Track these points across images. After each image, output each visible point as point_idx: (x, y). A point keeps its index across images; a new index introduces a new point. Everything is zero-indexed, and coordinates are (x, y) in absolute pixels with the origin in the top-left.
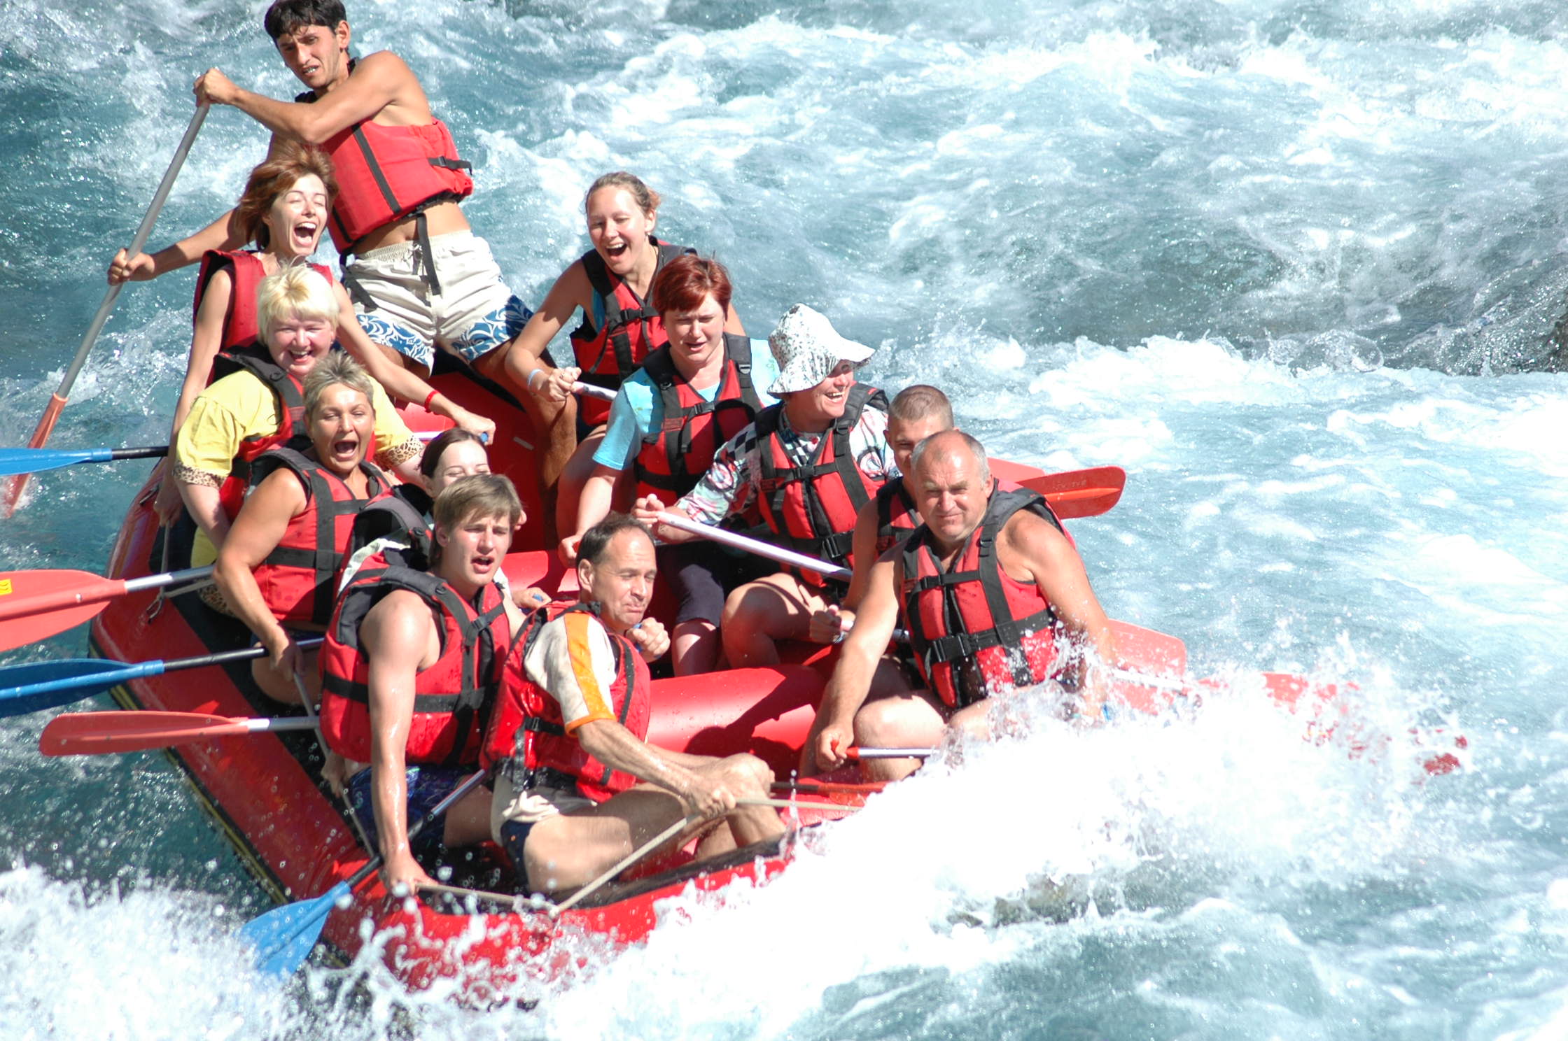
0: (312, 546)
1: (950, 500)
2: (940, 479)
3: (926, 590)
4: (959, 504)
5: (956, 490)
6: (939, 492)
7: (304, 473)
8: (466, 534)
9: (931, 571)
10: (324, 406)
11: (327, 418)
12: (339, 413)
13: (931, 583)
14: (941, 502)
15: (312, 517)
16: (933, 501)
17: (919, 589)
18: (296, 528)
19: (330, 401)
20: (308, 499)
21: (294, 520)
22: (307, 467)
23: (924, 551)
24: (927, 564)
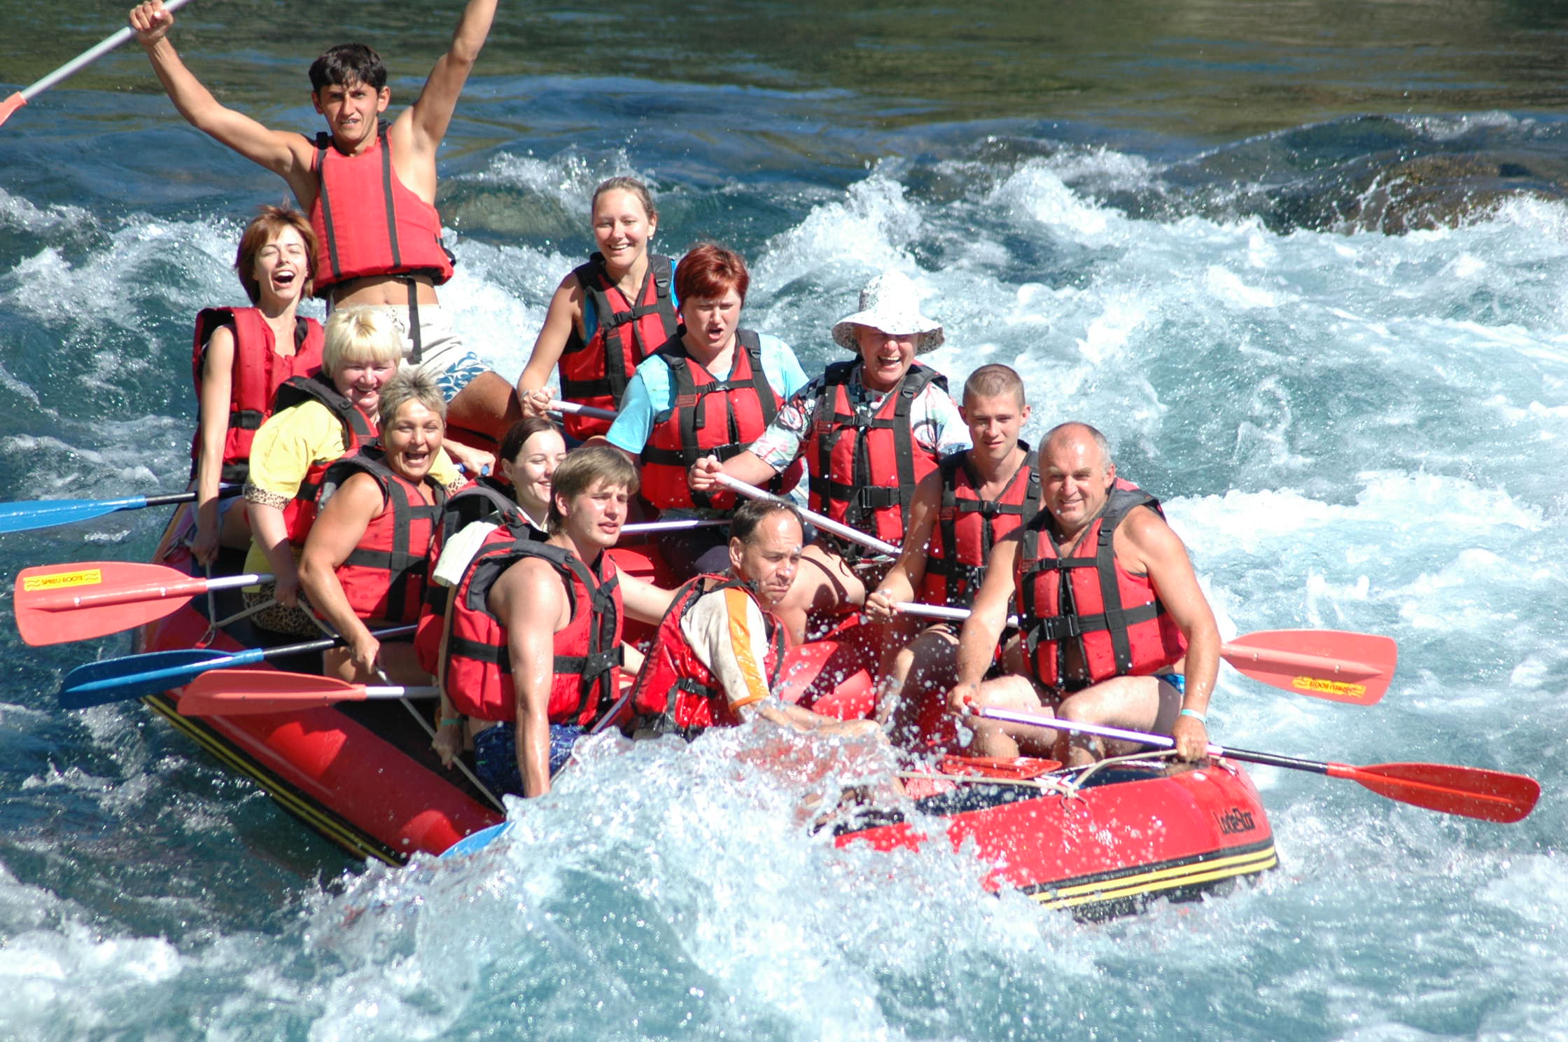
0: (389, 548)
1: (1072, 485)
2: (1063, 465)
3: (1043, 571)
4: (1081, 491)
5: (1079, 475)
6: (1062, 477)
7: (383, 478)
8: (594, 502)
9: (1050, 553)
10: (399, 419)
11: (401, 428)
12: (412, 426)
13: (1048, 565)
14: (1064, 486)
15: (389, 520)
16: (1056, 485)
17: (1037, 568)
18: (374, 530)
19: (405, 414)
20: (386, 503)
21: (373, 521)
22: (384, 474)
23: (1045, 536)
24: (1045, 547)
